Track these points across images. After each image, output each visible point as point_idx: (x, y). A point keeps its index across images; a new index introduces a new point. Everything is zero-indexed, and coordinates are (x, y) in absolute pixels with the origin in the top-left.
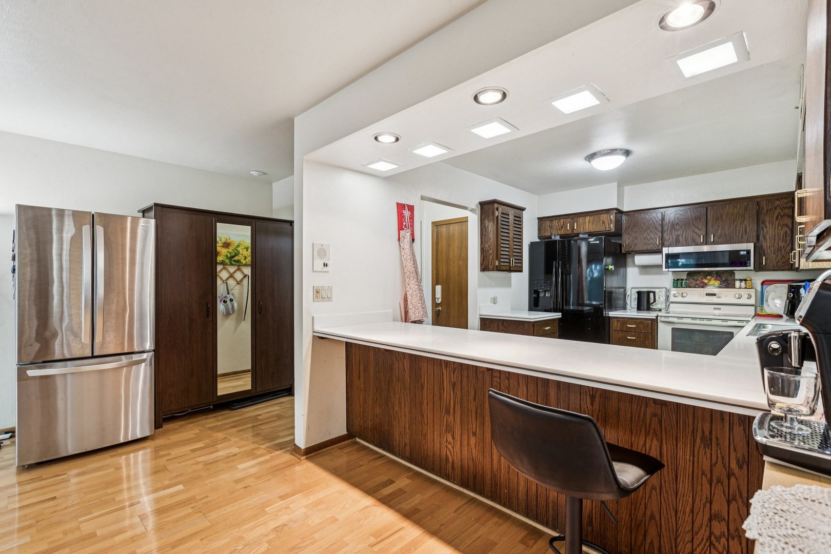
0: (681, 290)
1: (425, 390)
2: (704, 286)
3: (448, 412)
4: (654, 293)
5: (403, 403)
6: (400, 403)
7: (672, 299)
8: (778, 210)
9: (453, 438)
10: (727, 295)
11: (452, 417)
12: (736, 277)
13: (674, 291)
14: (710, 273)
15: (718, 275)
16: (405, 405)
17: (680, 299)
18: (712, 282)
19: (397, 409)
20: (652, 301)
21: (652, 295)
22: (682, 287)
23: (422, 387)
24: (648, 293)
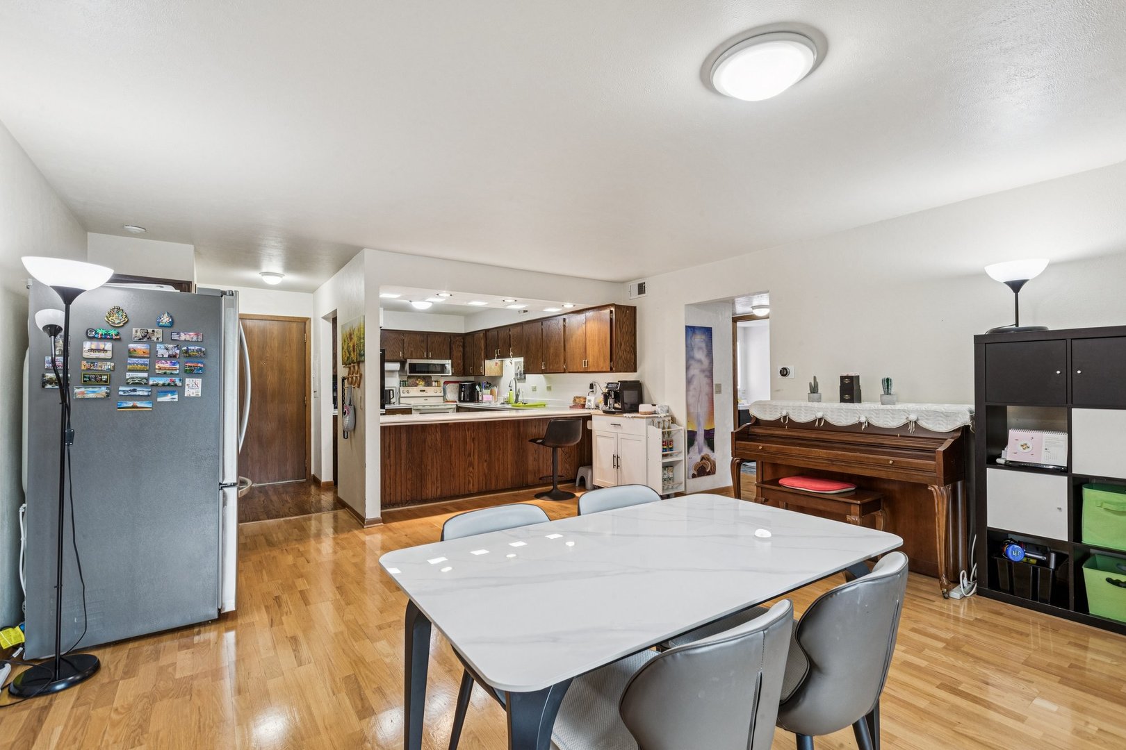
0: (406, 389)
1: (453, 449)
2: (416, 385)
3: (470, 455)
4: (393, 391)
5: (435, 461)
6: (432, 462)
7: (402, 395)
8: (458, 343)
9: (473, 469)
10: (430, 391)
11: (472, 457)
12: (433, 379)
13: (402, 389)
14: (419, 377)
15: (424, 378)
16: (437, 462)
17: (406, 395)
18: (421, 383)
19: (429, 468)
20: (392, 397)
21: (391, 392)
22: (406, 386)
23: (451, 446)
24: (390, 390)
